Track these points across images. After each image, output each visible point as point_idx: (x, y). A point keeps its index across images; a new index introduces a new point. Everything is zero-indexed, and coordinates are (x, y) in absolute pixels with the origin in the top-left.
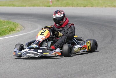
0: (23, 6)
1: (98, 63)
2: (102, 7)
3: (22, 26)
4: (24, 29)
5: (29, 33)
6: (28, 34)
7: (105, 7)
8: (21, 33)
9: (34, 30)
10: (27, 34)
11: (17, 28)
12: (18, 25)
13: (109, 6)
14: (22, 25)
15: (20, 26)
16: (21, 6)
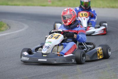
0: (17, 5)
2: (100, 8)
7: (103, 8)
9: (19, 30)
10: (10, 34)
11: (2, 28)
12: (4, 24)
13: (108, 7)
14: (8, 25)
15: (5, 25)
16: (15, 5)
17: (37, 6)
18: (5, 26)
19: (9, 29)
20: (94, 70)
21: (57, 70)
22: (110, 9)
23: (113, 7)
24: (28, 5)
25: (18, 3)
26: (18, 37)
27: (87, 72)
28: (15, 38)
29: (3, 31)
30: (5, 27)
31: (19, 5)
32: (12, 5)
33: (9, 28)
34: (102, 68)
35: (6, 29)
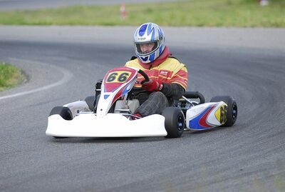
0: (45, 24)
1: (181, 165)
2: (245, 27)
3: (23, 75)
4: (28, 80)
5: (36, 90)
6: (32, 94)
7: (253, 26)
8: (17, 92)
9: (50, 83)
10: (29, 94)
11: (10, 80)
12: (13, 71)
13: (264, 25)
14: (23, 72)
15: (18, 74)
16: (39, 24)
17: (94, 25)
18: (16, 75)
19: (26, 82)
20: (232, 178)
21: (142, 179)
22: (270, 30)
23: (277, 25)
24: (71, 24)
25: (49, 19)
26: (48, 102)
27: (215, 182)
28: (41, 104)
29: (11, 86)
30: (17, 78)
31: (50, 24)
32: (35, 24)
33: (26, 80)
34: (251, 173)
35: (20, 84)
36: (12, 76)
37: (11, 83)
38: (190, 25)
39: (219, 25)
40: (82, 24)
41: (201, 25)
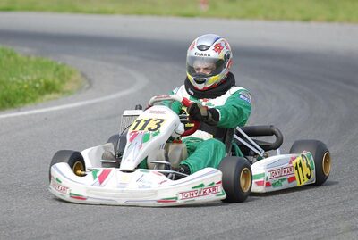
3: (83, 79)
4: (90, 82)
5: (101, 99)
6: (97, 103)
8: (77, 101)
9: (119, 90)
10: (93, 104)
11: (67, 84)
12: (71, 73)
14: (83, 75)
15: (77, 76)
16: (99, 13)
17: (168, 15)
18: (74, 78)
19: (88, 88)
24: (140, 13)
25: (110, 7)
28: (109, 118)
29: (69, 93)
30: (76, 82)
31: (112, 13)
32: (92, 13)
33: (87, 85)
35: (80, 89)
36: (69, 79)
37: (69, 88)
38: (293, 19)
39: (330, 20)
40: (153, 14)
41: (306, 20)
